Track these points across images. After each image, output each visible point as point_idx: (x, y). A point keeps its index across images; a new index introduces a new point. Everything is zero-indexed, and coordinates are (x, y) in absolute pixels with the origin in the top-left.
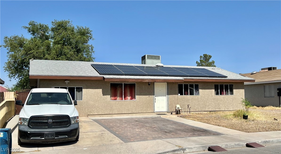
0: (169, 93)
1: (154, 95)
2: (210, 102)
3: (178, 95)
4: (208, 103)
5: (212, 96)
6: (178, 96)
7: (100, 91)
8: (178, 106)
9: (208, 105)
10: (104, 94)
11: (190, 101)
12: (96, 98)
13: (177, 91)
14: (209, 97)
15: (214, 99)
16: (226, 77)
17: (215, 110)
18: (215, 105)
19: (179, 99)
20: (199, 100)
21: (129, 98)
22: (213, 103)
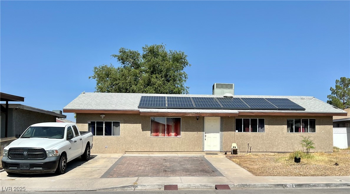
0: (223, 129)
1: (203, 130)
2: (279, 141)
3: (235, 131)
4: (276, 143)
5: (283, 133)
6: (236, 134)
7: (139, 126)
8: (234, 145)
9: (277, 144)
10: (144, 129)
11: (251, 139)
12: (135, 134)
13: (234, 127)
14: (279, 135)
15: (286, 137)
16: (304, 109)
17: (287, 151)
18: (287, 145)
19: (236, 136)
20: (265, 138)
21: (173, 134)
22: (284, 142)
